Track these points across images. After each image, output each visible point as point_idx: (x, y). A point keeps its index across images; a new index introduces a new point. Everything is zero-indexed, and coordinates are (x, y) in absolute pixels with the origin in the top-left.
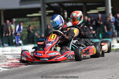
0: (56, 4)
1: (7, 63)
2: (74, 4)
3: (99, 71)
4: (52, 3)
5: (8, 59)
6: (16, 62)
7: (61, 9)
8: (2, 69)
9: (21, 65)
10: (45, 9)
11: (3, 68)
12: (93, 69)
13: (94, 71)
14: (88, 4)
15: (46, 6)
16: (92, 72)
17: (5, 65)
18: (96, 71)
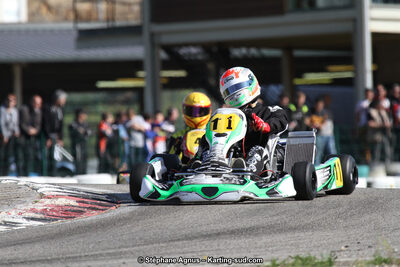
0: (194, 50)
1: (39, 207)
2: (253, 51)
3: (310, 233)
4: (181, 45)
5: (42, 196)
6: (66, 203)
7: (211, 66)
8: (25, 221)
9: (81, 212)
10: (158, 64)
11: (28, 219)
12: (294, 229)
13: (296, 234)
14: (298, 53)
15: (163, 55)
16: (289, 235)
17: (33, 210)
18: (302, 235)
